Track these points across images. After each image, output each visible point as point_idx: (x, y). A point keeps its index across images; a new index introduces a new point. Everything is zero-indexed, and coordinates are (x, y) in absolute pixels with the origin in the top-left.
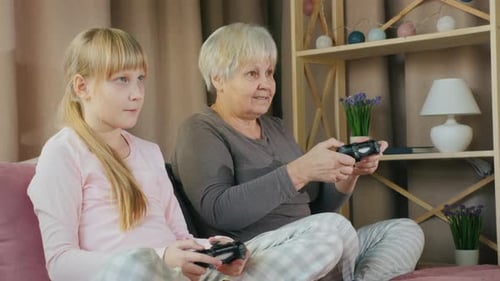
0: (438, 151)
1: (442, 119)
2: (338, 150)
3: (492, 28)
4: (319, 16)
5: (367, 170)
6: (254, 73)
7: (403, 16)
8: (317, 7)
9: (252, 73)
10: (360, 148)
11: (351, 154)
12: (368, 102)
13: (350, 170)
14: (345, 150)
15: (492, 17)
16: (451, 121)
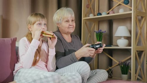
0: (119, 46)
1: (120, 38)
2: (89, 46)
3: (132, 12)
4: (91, 8)
5: (99, 52)
6: (68, 21)
7: (113, 9)
8: (90, 6)
9: (67, 21)
10: (97, 45)
11: (93, 48)
12: (102, 32)
13: (93, 52)
14: (91, 46)
15: (132, 8)
16: (122, 38)
